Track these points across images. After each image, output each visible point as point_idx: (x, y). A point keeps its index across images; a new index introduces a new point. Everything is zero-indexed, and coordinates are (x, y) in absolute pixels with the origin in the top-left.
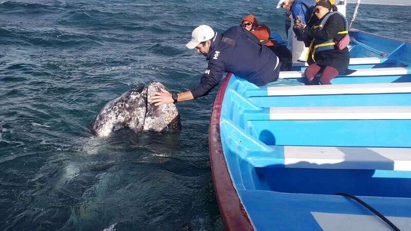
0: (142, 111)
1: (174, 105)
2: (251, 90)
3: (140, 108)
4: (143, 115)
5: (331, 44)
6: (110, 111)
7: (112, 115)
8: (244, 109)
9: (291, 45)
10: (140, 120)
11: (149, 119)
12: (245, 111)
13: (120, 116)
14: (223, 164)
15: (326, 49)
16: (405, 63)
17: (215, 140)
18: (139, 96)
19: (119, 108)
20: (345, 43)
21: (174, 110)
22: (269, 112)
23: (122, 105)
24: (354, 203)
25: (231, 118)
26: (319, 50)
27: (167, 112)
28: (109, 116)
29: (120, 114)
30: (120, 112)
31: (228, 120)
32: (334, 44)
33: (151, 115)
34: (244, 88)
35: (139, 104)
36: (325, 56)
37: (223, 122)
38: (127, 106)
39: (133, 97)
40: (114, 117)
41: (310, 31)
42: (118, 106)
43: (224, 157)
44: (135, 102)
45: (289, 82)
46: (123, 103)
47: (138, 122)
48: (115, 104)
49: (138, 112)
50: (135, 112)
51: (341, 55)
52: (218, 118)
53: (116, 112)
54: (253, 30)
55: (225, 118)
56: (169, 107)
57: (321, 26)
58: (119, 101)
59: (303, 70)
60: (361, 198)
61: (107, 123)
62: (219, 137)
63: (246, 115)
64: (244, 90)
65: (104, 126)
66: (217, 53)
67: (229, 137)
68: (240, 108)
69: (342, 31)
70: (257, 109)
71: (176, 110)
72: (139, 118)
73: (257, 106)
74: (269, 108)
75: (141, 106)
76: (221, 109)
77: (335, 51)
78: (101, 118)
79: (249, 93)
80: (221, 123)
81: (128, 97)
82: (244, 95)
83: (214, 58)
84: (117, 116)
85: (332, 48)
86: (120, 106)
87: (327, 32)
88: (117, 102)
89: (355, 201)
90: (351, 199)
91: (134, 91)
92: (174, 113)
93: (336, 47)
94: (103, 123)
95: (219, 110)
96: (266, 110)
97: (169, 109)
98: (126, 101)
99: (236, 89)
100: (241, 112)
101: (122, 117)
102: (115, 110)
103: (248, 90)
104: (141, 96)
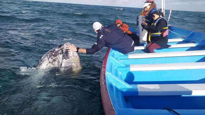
0: (61, 56)
1: (77, 53)
2: (121, 56)
3: (60, 55)
4: (61, 58)
5: (160, 33)
6: (45, 57)
7: (46, 59)
8: (117, 66)
9: (139, 33)
10: (60, 61)
11: (64, 60)
12: (118, 67)
13: (50, 59)
14: (108, 96)
15: (157, 36)
16: (194, 41)
17: (103, 83)
18: (59, 49)
19: (50, 55)
20: (166, 33)
21: (76, 55)
22: (129, 67)
23: (51, 54)
24: (173, 113)
25: (111, 71)
26: (153, 36)
27: (73, 56)
28: (45, 59)
29: (50, 58)
30: (50, 57)
31: (109, 72)
32: (161, 33)
33: (65, 58)
34: (117, 55)
35: (59, 53)
36: (156, 39)
37: (107, 73)
38: (54, 54)
39: (57, 50)
40: (47, 59)
41: (149, 27)
42: (49, 54)
43: (108, 93)
44: (57, 52)
45: (139, 52)
46: (52, 53)
47: (59, 62)
48: (48, 54)
49: (59, 57)
50: (57, 57)
51: (164, 39)
52: (104, 72)
53: (48, 57)
54: (120, 27)
55: (108, 71)
56: (74, 54)
57: (155, 24)
58: (50, 52)
59: (145, 45)
60: (176, 110)
61: (44, 63)
62: (105, 82)
63: (118, 69)
64: (117, 56)
65: (42, 64)
66: (102, 36)
67: (110, 81)
68: (115, 66)
69: (165, 27)
70: (124, 66)
71: (78, 55)
72: (59, 60)
73: (124, 65)
74: (129, 65)
75: (60, 54)
76: (106, 67)
77: (161, 37)
78: (41, 61)
79: (119, 58)
80: (106, 74)
81: (54, 50)
82: (117, 59)
83: (100, 38)
84: (48, 59)
85: (160, 35)
86: (50, 54)
87: (158, 28)
88: (48, 53)
89: (173, 112)
90: (171, 111)
91: (57, 47)
92: (76, 57)
93: (162, 35)
94: (42, 63)
95: (105, 67)
96: (128, 66)
97: (74, 55)
98: (53, 52)
99: (113, 56)
100: (116, 68)
101: (51, 59)
102: (47, 56)
103: (119, 56)
104: (60, 49)
